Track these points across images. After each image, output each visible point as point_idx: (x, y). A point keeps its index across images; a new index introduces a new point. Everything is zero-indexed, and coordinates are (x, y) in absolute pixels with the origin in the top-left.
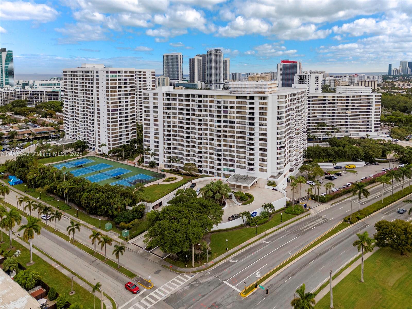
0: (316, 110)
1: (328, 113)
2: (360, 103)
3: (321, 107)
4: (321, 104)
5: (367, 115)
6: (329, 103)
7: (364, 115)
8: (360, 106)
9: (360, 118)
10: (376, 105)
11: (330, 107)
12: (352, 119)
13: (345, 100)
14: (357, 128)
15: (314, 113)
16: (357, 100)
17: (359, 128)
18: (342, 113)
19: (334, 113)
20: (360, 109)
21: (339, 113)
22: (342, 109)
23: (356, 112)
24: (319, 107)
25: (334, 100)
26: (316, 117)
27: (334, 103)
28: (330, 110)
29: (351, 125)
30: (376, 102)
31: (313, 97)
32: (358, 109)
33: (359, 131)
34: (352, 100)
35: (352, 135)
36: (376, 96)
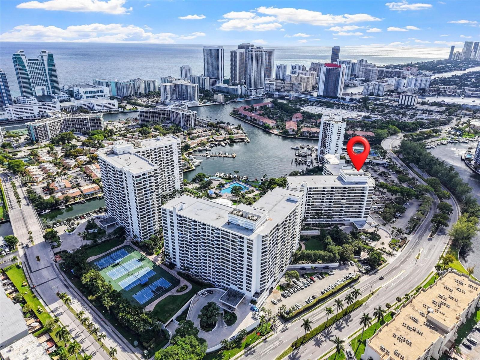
0: (315, 199)
1: (326, 202)
2: (355, 193)
3: (320, 196)
4: (320, 194)
5: (360, 203)
6: (327, 194)
7: (357, 204)
8: (355, 196)
9: (353, 207)
10: (368, 195)
11: (328, 196)
12: (346, 207)
13: (342, 191)
14: (349, 215)
15: (314, 202)
16: (353, 190)
17: (351, 215)
18: (338, 202)
19: (331, 202)
20: (354, 199)
21: (336, 202)
22: (338, 199)
23: (350, 201)
24: (318, 196)
25: (333, 191)
26: (315, 205)
27: (332, 194)
28: (327, 199)
29: (345, 212)
30: (369, 193)
31: (314, 188)
32: (352, 199)
33: (351, 217)
34: (348, 190)
35: (345, 220)
36: (370, 187)
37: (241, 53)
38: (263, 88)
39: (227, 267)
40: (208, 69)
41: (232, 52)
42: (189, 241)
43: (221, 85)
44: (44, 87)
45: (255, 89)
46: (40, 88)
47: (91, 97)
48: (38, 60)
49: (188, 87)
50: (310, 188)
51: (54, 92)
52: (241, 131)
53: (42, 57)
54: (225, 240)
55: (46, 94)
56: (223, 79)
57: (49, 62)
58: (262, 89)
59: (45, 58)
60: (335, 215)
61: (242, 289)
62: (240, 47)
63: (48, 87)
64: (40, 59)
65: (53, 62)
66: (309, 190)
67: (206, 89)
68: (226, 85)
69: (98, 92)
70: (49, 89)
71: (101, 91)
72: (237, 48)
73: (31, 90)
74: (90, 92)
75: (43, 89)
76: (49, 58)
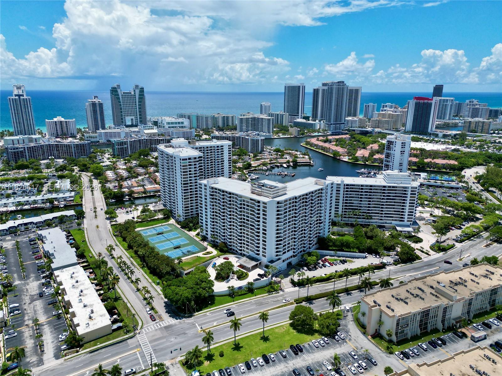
0: (353, 197)
1: (364, 201)
2: (396, 193)
3: (358, 195)
4: (359, 192)
5: (403, 206)
6: (365, 192)
7: (398, 206)
8: (396, 196)
9: (394, 208)
10: (411, 197)
11: (366, 195)
12: (387, 208)
13: (381, 190)
14: (391, 217)
15: (351, 200)
17: (393, 217)
18: (378, 201)
19: (370, 201)
20: (395, 199)
22: (378, 198)
23: (390, 202)
24: (356, 194)
25: (371, 189)
26: (353, 203)
27: (370, 192)
28: (366, 198)
29: (385, 214)
30: (411, 194)
31: (351, 185)
32: (393, 199)
33: (393, 220)
34: (388, 190)
35: (386, 223)
36: (412, 188)
37: (323, 90)
38: (344, 123)
39: (247, 234)
40: (288, 106)
41: (314, 90)
42: (218, 212)
43: (300, 120)
44: (133, 117)
45: (334, 124)
46: (130, 118)
47: (173, 127)
48: (131, 93)
49: (264, 120)
50: (347, 185)
51: (141, 122)
52: (307, 157)
53: (134, 91)
54: (246, 207)
55: (134, 124)
56: (303, 115)
57: (140, 95)
58: (342, 124)
59: (137, 92)
60: (375, 216)
61: (258, 254)
62: (324, 85)
63: (137, 117)
64: (133, 93)
65: (143, 95)
66: (346, 187)
67: (284, 125)
68: (304, 121)
69: (179, 123)
70: (137, 119)
71: (182, 123)
72: (321, 85)
73: (122, 119)
74: (172, 123)
75: (132, 119)
76: (140, 92)
